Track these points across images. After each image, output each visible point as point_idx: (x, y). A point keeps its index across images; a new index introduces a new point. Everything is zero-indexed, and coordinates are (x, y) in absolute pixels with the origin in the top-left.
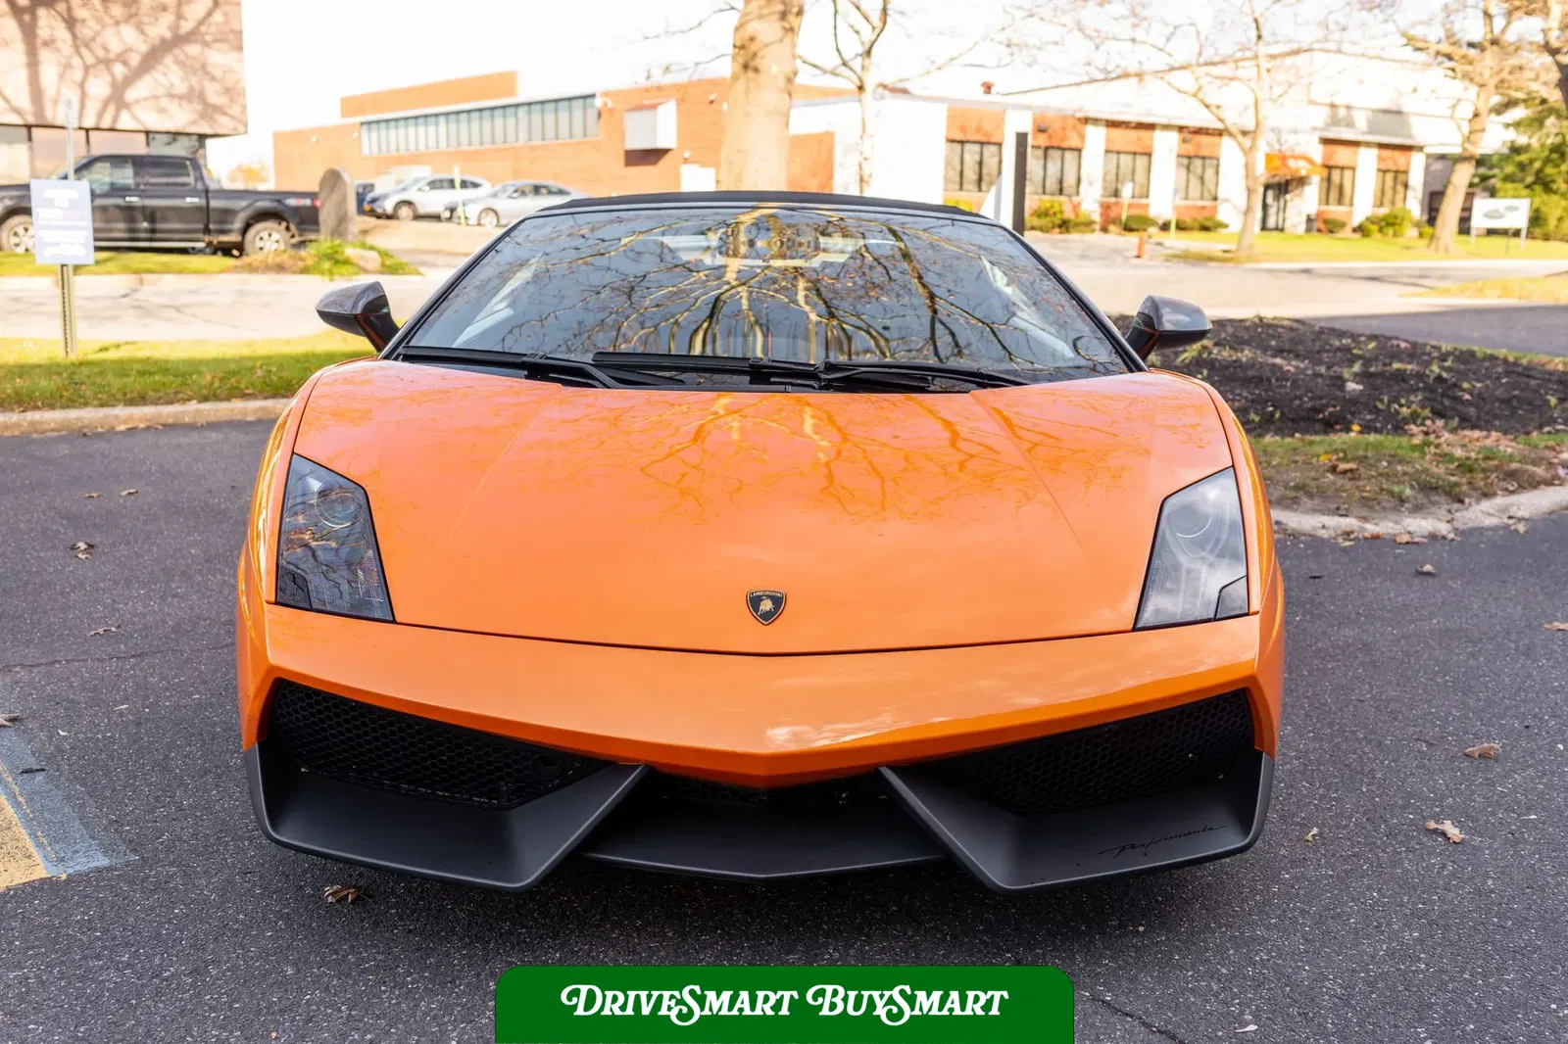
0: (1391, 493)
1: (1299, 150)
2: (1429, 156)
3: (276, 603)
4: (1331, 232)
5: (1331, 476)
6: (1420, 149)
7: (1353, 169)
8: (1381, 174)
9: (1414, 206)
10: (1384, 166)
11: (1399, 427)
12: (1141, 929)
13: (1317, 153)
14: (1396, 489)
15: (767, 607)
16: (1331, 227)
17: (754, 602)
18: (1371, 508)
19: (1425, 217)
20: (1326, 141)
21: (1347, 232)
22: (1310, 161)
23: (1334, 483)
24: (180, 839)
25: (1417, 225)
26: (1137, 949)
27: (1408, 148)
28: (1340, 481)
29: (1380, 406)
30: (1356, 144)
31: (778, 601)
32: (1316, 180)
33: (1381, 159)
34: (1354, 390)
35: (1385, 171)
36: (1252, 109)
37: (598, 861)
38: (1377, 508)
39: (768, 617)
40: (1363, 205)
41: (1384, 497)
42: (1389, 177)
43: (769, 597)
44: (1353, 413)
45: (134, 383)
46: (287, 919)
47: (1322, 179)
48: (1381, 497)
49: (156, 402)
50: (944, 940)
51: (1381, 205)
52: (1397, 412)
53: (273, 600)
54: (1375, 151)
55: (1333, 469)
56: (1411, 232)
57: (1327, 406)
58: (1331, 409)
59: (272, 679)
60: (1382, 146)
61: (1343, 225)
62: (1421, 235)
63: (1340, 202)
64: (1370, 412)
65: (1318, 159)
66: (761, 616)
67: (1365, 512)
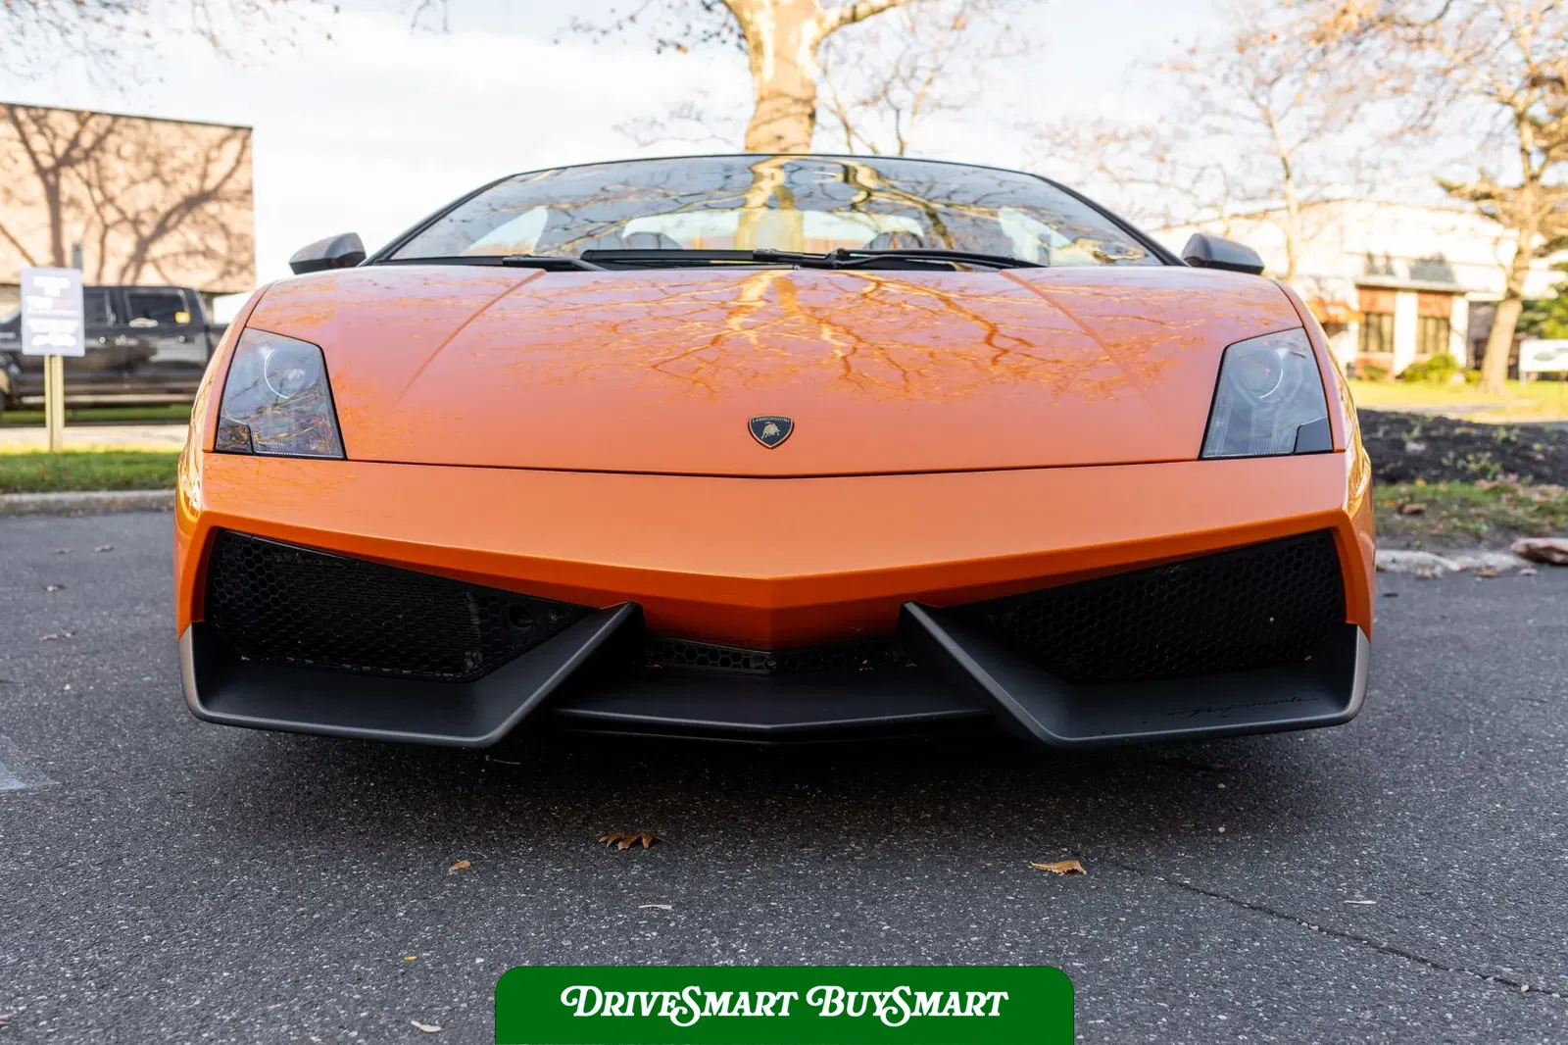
0: (1465, 530)
1: (1338, 297)
2: (1473, 305)
3: (215, 451)
4: (1372, 379)
5: (1398, 517)
6: (1462, 294)
7: (1392, 315)
8: (1422, 320)
9: (1459, 351)
10: (1427, 312)
11: (1469, 478)
12: (1222, 830)
13: (1353, 298)
14: (1471, 526)
15: (772, 431)
16: (1373, 373)
17: (757, 427)
18: (1447, 545)
19: (1472, 363)
20: (1362, 287)
21: (1390, 378)
22: (1347, 307)
23: (1402, 522)
24: (108, 770)
25: (1463, 371)
26: (1218, 845)
27: (1449, 294)
28: (1409, 521)
29: (1445, 461)
30: (1393, 290)
31: (785, 427)
32: (1354, 327)
33: (1421, 304)
34: (1415, 451)
35: (1425, 318)
36: (1283, 252)
37: (577, 717)
38: (1452, 544)
39: (772, 441)
40: (1404, 353)
41: (1458, 534)
42: (1431, 323)
43: (773, 422)
44: (1417, 469)
45: (123, 471)
46: (220, 826)
47: (1361, 325)
48: (1454, 534)
49: (143, 486)
50: (987, 836)
51: (1424, 351)
52: (1465, 469)
53: (211, 448)
54: (1413, 298)
55: (1400, 510)
56: (1457, 379)
57: (1388, 462)
58: (1392, 465)
59: (205, 530)
60: (1421, 292)
61: (1384, 372)
62: (1468, 380)
63: (1381, 348)
64: (1436, 468)
65: (1355, 306)
66: (764, 440)
67: (1439, 549)
